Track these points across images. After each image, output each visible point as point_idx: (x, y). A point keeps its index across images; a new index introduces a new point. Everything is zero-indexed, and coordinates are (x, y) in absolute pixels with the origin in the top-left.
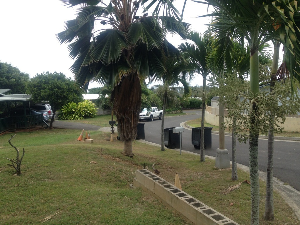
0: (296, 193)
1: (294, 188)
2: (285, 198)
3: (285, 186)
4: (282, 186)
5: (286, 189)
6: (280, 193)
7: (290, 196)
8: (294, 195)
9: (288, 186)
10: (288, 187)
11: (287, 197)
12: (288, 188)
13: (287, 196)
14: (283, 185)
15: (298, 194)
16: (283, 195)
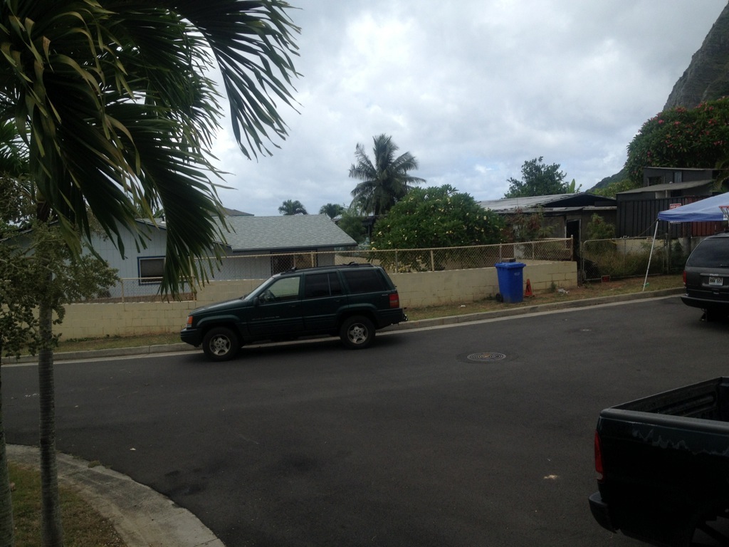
0: (118, 480)
1: (112, 468)
2: (91, 498)
3: (91, 469)
4: (85, 473)
5: (95, 476)
6: (80, 491)
7: (103, 491)
8: (112, 487)
9: (98, 467)
10: (100, 470)
11: (96, 496)
12: (98, 474)
13: (97, 493)
14: (88, 468)
15: (121, 480)
16: (88, 492)
